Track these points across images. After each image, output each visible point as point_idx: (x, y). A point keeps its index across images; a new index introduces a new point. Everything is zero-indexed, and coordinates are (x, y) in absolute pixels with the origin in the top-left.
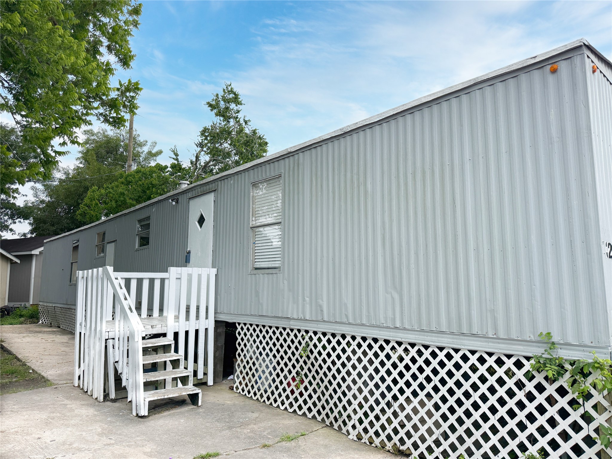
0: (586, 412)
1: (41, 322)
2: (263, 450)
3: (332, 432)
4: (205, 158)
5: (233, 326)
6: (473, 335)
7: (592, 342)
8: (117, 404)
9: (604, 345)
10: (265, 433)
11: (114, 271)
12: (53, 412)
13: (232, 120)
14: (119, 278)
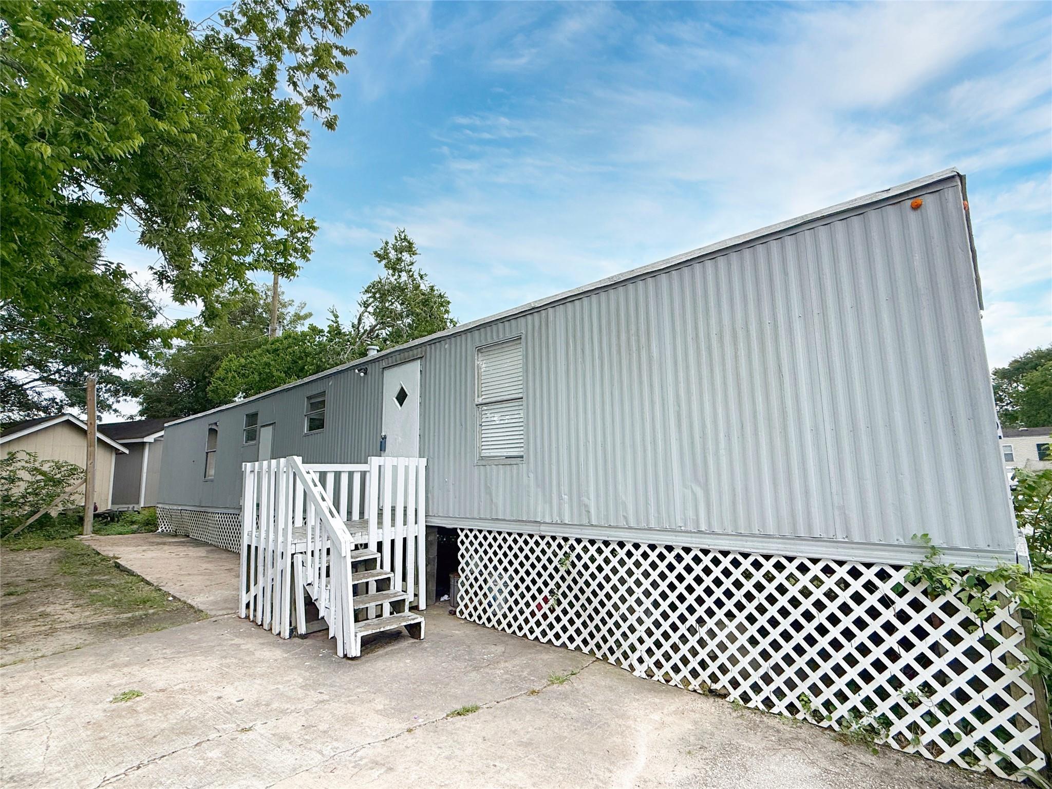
0: (986, 635)
1: (160, 530)
2: (532, 698)
3: (609, 667)
4: (369, 321)
5: (453, 533)
6: (814, 539)
7: (989, 546)
8: (308, 642)
9: (1007, 549)
10: (525, 674)
11: (303, 462)
12: (226, 657)
13: (404, 274)
14: (311, 471)
